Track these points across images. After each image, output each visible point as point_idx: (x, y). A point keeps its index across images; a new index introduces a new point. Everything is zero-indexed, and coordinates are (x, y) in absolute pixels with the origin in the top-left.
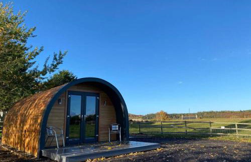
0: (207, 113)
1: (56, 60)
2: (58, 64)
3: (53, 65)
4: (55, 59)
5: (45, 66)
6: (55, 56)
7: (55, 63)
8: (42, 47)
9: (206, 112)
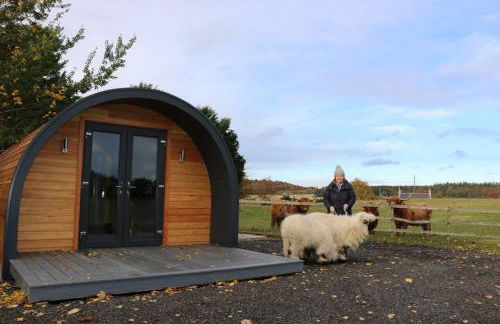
0: (454, 186)
1: (111, 59)
2: (115, 67)
3: (103, 69)
4: (108, 55)
5: (86, 70)
6: (108, 49)
7: (108, 65)
8: (82, 31)
9: (452, 185)
